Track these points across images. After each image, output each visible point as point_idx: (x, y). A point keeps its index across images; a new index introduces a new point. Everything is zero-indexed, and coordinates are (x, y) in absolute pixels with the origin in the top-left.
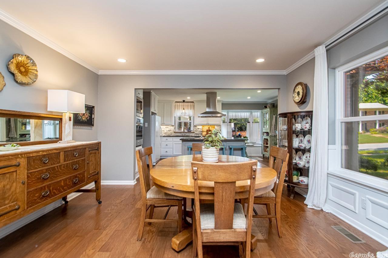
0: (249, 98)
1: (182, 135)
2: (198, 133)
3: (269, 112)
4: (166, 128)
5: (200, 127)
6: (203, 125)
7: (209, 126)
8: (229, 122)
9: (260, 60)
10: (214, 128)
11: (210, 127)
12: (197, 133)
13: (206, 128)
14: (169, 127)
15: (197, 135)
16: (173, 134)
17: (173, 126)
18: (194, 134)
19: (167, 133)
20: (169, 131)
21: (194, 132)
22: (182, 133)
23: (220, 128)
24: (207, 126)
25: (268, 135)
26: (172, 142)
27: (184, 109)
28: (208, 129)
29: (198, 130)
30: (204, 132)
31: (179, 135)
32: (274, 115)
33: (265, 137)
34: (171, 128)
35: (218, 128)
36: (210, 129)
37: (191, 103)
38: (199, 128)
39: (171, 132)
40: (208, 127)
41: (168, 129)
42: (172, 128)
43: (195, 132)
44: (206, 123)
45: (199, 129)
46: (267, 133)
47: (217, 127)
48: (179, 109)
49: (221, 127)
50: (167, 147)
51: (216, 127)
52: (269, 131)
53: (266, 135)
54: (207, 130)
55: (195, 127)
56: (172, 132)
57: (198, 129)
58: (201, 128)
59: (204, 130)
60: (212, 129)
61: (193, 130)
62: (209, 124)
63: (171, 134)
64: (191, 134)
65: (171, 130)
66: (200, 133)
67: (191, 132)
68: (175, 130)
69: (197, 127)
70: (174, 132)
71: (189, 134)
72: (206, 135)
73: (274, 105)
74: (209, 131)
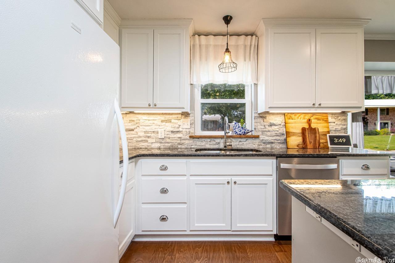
1: (217, 146)
2: (270, 139)
4: (162, 121)
5: (279, 120)
6: (287, 113)
7: (308, 116)
10: (327, 121)
11: (313, 121)
12: (267, 138)
13: (298, 124)
14: (173, 121)
15: (268, 146)
16: (187, 142)
17: (186, 115)
18: (257, 141)
19: (168, 140)
20: (172, 132)
21: (257, 137)
22: (218, 140)
23: (343, 123)
24: (302, 116)
26: (185, 178)
27: (227, 50)
28: (307, 126)
29: (270, 129)
30: (294, 134)
31: (208, 146)
34: (180, 122)
35: (339, 123)
36: (313, 126)
37: (249, 38)
38: (272, 121)
39: (179, 135)
40: (306, 120)
41: (169, 127)
42: (185, 125)
43: (262, 137)
44: (309, 103)
45: (274, 128)
47: (333, 120)
48: (206, 60)
50: (165, 197)
51: (330, 119)
54: (304, 130)
55: (261, 120)
56: (184, 137)
57: (271, 125)
58: (280, 123)
59: (291, 130)
60: (319, 125)
61: (253, 129)
62: (322, 106)
63: (179, 144)
64: (247, 142)
65: (180, 129)
66: (278, 138)
67: (247, 135)
68: (192, 131)
69: (265, 118)
70: (191, 137)
71: (241, 143)
72: (301, 146)
74: (308, 132)
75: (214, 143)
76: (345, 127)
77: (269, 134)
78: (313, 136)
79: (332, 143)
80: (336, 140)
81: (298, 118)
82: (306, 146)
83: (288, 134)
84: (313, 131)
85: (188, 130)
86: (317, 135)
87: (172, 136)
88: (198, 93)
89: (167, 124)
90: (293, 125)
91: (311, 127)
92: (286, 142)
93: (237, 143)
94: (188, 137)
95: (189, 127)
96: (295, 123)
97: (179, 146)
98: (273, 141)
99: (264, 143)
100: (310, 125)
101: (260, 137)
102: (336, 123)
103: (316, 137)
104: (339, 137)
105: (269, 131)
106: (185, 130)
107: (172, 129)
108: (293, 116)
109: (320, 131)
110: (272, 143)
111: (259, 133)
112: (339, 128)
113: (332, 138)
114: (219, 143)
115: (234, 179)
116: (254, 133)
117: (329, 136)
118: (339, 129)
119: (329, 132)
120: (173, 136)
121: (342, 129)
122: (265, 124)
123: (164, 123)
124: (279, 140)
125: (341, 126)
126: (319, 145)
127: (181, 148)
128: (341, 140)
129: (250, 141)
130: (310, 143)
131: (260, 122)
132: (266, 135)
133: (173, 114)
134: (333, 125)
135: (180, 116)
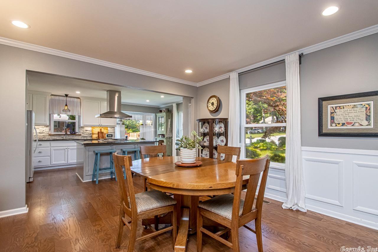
0: (148, 101)
1: (62, 138)
2: (86, 135)
3: (165, 116)
5: (89, 129)
6: (93, 127)
7: (100, 128)
8: (122, 124)
9: (189, 71)
10: (107, 130)
11: (102, 129)
12: (84, 135)
13: (96, 130)
14: (40, 128)
15: (85, 138)
16: (47, 137)
17: (47, 126)
20: (40, 133)
21: (80, 135)
22: (62, 136)
24: (99, 128)
25: (164, 137)
26: (49, 148)
27: (66, 105)
28: (100, 131)
29: (86, 132)
30: (95, 134)
31: (58, 138)
32: (169, 119)
33: (160, 138)
34: (44, 129)
35: (112, 130)
36: (102, 131)
37: (77, 99)
38: (87, 129)
39: (43, 134)
40: (100, 129)
42: (46, 129)
43: (82, 135)
44: (98, 124)
45: (87, 132)
46: (163, 136)
49: (114, 129)
50: (41, 155)
51: (109, 129)
52: (165, 133)
53: (162, 137)
56: (46, 135)
57: (86, 131)
59: (94, 132)
60: (105, 131)
61: (79, 132)
62: (102, 125)
65: (44, 132)
66: (89, 135)
67: (76, 134)
68: (50, 132)
69: (84, 128)
70: (49, 135)
71: (73, 137)
72: (97, 138)
73: (169, 110)
74: (100, 133)
75: (61, 137)
77: (85, 134)
78: (102, 134)
79: (107, 136)
80: (109, 136)
81: (97, 128)
82: (99, 137)
83: (93, 134)
84: (102, 133)
85: (48, 132)
86: (103, 134)
90: (95, 131)
92: (92, 137)
94: (48, 135)
96: (95, 130)
97: (43, 139)
99: (83, 137)
104: (109, 135)
108: (95, 128)
110: (87, 137)
111: (81, 134)
112: (112, 132)
113: (107, 135)
114: (63, 137)
115: (68, 147)
116: (79, 134)
119: (108, 133)
121: (113, 132)
122: (84, 130)
126: (104, 137)
128: (110, 136)
129: (77, 136)
130: (101, 137)
131: (82, 130)
132: (84, 134)
133: (40, 126)
134: (110, 130)
135: (44, 126)
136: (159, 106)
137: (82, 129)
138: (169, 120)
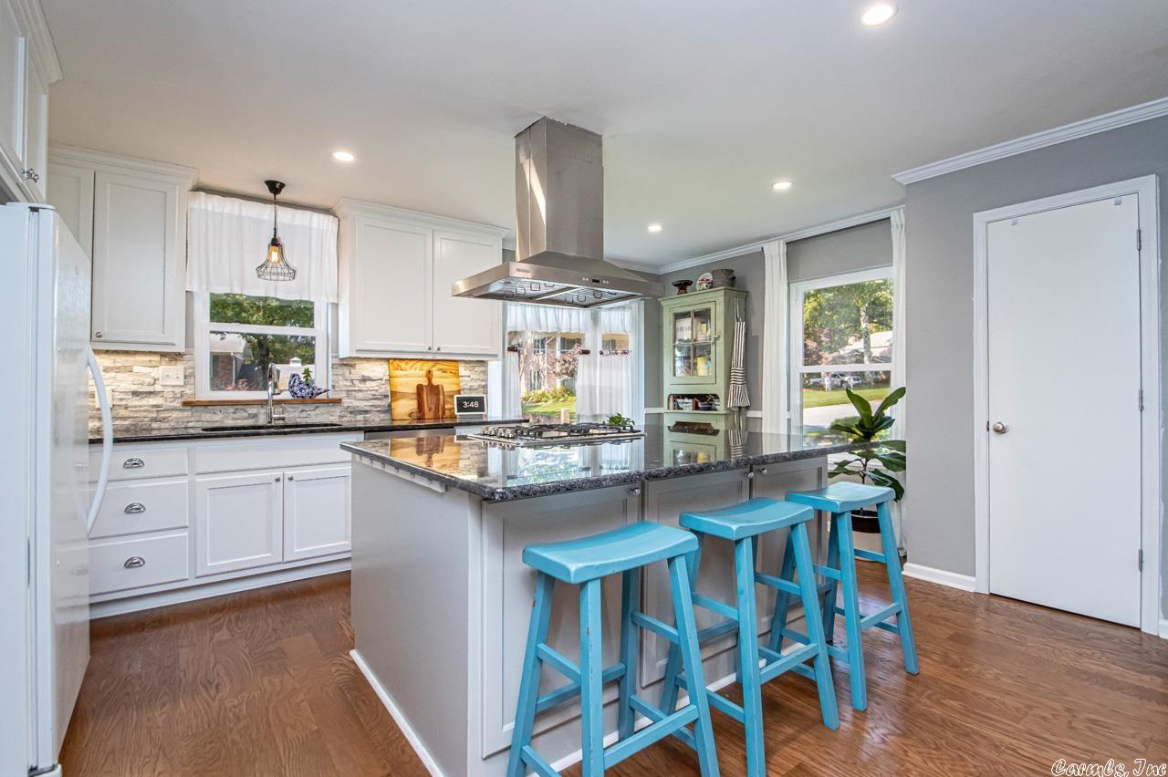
1: (250, 422)
2: (362, 405)
5: (379, 370)
6: (393, 359)
7: (427, 366)
10: (457, 375)
11: (436, 373)
12: (356, 403)
13: (410, 378)
14: (136, 369)
15: (360, 417)
16: (175, 415)
17: (173, 356)
18: (337, 410)
19: (123, 412)
20: (135, 394)
21: (338, 402)
22: (253, 410)
23: (482, 376)
24: (419, 364)
25: (716, 409)
26: (185, 481)
27: (275, 243)
28: (425, 383)
29: (362, 386)
30: (404, 396)
31: (229, 423)
33: (685, 415)
34: (158, 373)
35: (476, 377)
36: (435, 382)
37: (323, 217)
38: (366, 374)
39: (153, 401)
40: (424, 373)
41: (126, 383)
42: (169, 376)
43: (346, 402)
44: (421, 346)
45: (369, 384)
46: (704, 401)
47: (467, 373)
49: (485, 373)
50: (137, 522)
51: (463, 370)
52: (719, 389)
53: (695, 409)
54: (420, 388)
55: (346, 371)
56: (166, 405)
57: (364, 380)
58: (380, 376)
59: (400, 389)
60: (445, 380)
61: (330, 388)
62: (442, 351)
63: (155, 420)
64: (317, 411)
65: (158, 388)
66: (377, 402)
67: (317, 397)
68: (188, 391)
69: (353, 366)
70: (185, 404)
71: (304, 414)
72: (415, 416)
73: (734, 278)
74: (427, 391)
75: (245, 415)
76: (483, 383)
77: (360, 395)
78: (434, 399)
79: (461, 408)
80: (466, 405)
81: (411, 368)
82: (424, 414)
83: (394, 395)
84: (435, 390)
85: (178, 390)
86: (441, 397)
87: (135, 402)
88: (202, 309)
89: (120, 376)
90: (402, 380)
91: (432, 385)
92: (389, 410)
93: (297, 415)
94: (177, 404)
95: (182, 383)
96: (407, 376)
97: (155, 425)
98: (368, 409)
99: (351, 413)
100: (430, 380)
101: (343, 400)
102: (472, 377)
103: (438, 400)
104: (470, 400)
105: (360, 391)
106: (170, 389)
107: (134, 388)
108: (403, 364)
109: (445, 389)
110: (366, 412)
111: (342, 395)
112: (476, 385)
113: (460, 401)
114: (255, 416)
115: (289, 473)
116: (332, 395)
117: (458, 398)
118: (476, 387)
119: (459, 392)
120: (137, 403)
121: (480, 387)
122: (353, 377)
123: (112, 374)
124: (379, 406)
125: (479, 383)
126: (444, 413)
127: (159, 429)
128: (472, 405)
129: (322, 409)
130: (430, 409)
131: (343, 375)
132: (355, 399)
133: (136, 353)
134: (467, 380)
135: (157, 358)
136: (657, 267)
137: (347, 373)
138: (740, 327)
